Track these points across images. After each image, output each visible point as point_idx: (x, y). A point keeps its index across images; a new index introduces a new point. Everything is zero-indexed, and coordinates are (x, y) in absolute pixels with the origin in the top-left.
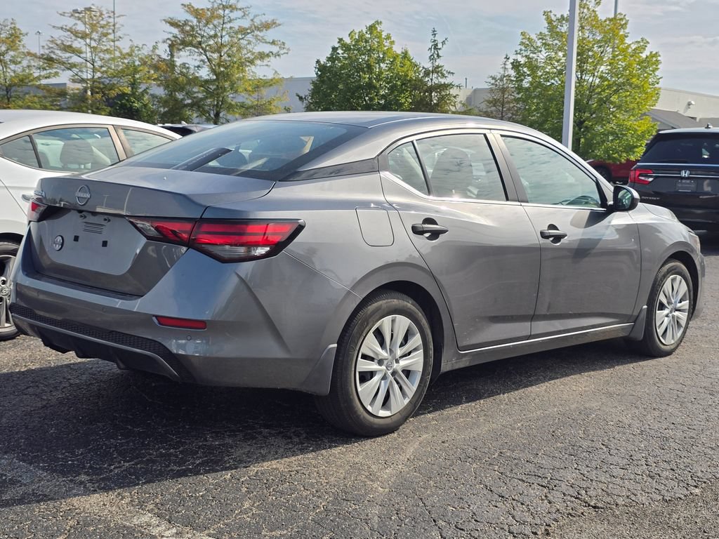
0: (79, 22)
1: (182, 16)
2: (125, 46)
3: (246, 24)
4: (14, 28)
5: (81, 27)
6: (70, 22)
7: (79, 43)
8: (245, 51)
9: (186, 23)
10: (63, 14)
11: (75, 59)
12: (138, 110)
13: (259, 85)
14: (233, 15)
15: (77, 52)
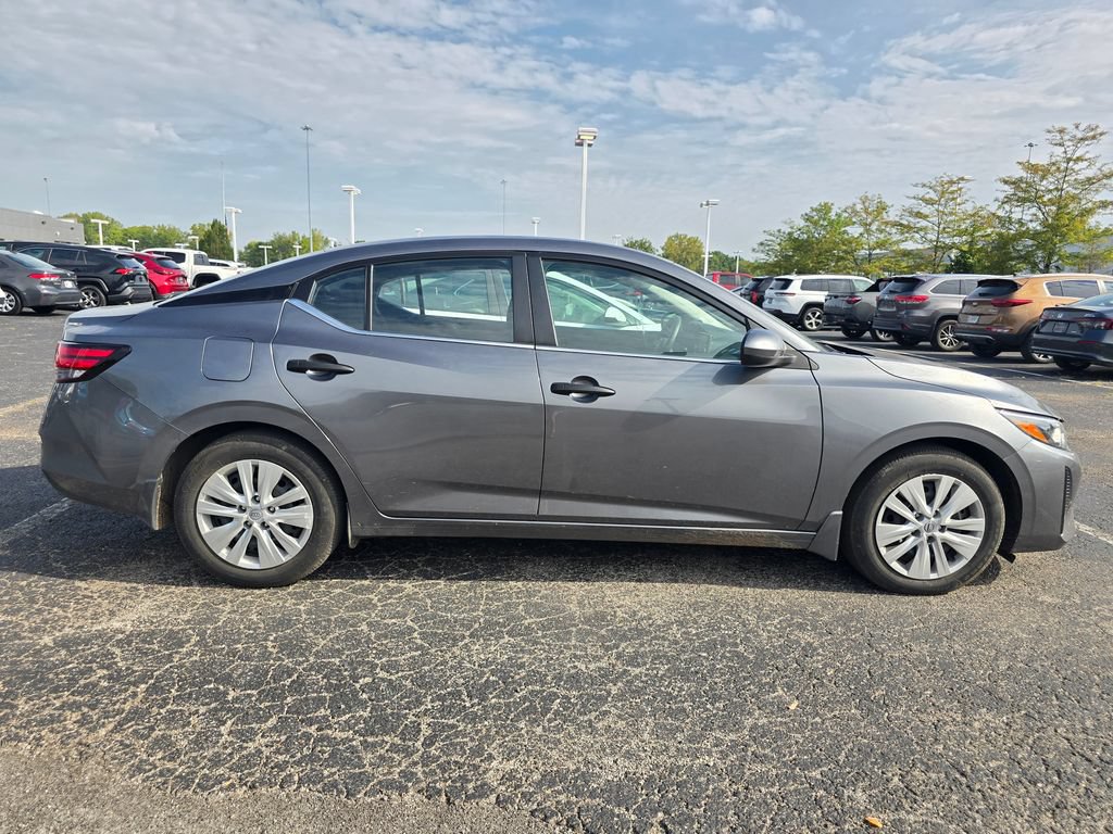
0: (931, 191)
1: (1019, 173)
2: (969, 208)
3: (1090, 173)
4: (880, 202)
5: (933, 195)
6: (921, 192)
7: (926, 210)
8: (1083, 202)
9: (1021, 180)
10: (916, 185)
11: (923, 223)
12: (971, 265)
13: (1095, 236)
14: (1076, 167)
15: (925, 217)
